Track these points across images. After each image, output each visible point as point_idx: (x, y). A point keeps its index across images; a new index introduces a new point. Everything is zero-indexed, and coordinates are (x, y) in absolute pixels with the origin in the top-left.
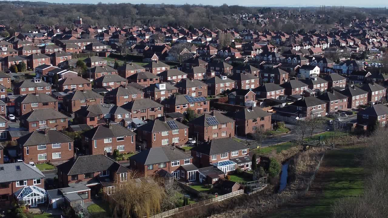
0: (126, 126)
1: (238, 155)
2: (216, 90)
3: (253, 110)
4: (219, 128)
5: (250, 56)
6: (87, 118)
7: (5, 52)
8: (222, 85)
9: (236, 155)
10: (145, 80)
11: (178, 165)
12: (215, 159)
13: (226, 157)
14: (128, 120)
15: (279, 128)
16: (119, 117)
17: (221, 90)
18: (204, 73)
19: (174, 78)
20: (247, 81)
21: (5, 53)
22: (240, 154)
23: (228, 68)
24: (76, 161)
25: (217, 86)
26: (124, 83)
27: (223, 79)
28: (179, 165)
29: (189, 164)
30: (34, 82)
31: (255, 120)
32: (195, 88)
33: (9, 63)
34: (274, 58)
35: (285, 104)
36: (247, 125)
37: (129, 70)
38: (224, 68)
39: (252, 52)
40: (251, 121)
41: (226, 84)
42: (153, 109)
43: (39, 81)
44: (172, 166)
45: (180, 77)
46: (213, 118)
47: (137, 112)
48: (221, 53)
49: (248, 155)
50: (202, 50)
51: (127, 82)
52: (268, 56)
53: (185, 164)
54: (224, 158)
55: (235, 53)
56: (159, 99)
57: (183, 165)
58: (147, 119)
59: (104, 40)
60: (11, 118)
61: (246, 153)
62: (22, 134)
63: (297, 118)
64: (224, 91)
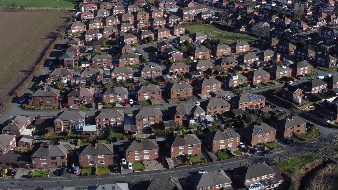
0: (201, 121)
1: (267, 178)
2: (276, 77)
3: (292, 120)
4: (263, 136)
5: (315, 27)
6: (175, 117)
7: (142, 23)
8: (281, 73)
9: (266, 178)
10: (227, 64)
11: (220, 187)
12: (249, 182)
13: (257, 180)
14: (203, 117)
15: (311, 131)
16: (197, 115)
17: (280, 76)
18: (272, 56)
19: (249, 61)
20: (302, 69)
21: (142, 25)
22: (268, 177)
23: (292, 48)
24: (151, 183)
25: (277, 73)
26: (212, 66)
27: (283, 68)
28: (222, 187)
29: (229, 186)
30: (151, 67)
31: (293, 128)
32: (260, 77)
33: (142, 37)
34: (332, 34)
35: (324, 99)
36: (286, 132)
37: (219, 50)
38: (289, 48)
39: (318, 23)
40: (289, 128)
41: (284, 72)
42: (222, 107)
43: (154, 66)
44: (216, 188)
45: (253, 60)
46: (260, 128)
47: (211, 109)
48: (293, 24)
49: (275, 177)
50: (280, 20)
51: (214, 66)
52: (328, 31)
53: (226, 186)
54: (256, 180)
55: (303, 26)
56: (232, 86)
57: (224, 187)
58: (217, 113)
59: (213, 3)
60: (130, 102)
61: (273, 176)
62: (131, 128)
63: (328, 121)
64: (283, 77)
